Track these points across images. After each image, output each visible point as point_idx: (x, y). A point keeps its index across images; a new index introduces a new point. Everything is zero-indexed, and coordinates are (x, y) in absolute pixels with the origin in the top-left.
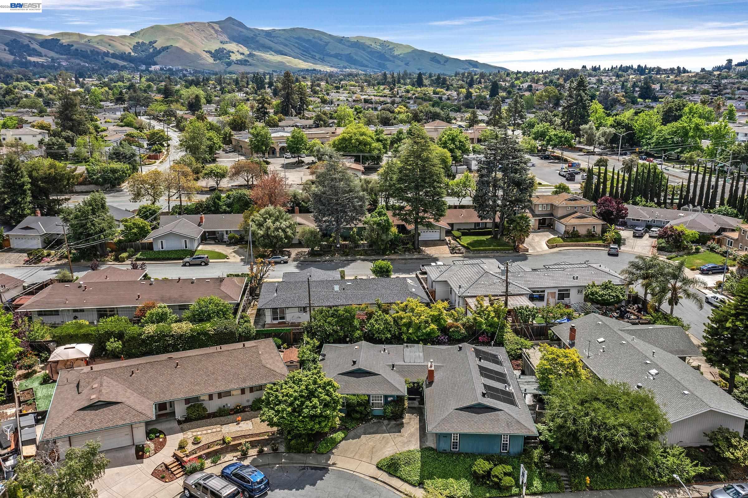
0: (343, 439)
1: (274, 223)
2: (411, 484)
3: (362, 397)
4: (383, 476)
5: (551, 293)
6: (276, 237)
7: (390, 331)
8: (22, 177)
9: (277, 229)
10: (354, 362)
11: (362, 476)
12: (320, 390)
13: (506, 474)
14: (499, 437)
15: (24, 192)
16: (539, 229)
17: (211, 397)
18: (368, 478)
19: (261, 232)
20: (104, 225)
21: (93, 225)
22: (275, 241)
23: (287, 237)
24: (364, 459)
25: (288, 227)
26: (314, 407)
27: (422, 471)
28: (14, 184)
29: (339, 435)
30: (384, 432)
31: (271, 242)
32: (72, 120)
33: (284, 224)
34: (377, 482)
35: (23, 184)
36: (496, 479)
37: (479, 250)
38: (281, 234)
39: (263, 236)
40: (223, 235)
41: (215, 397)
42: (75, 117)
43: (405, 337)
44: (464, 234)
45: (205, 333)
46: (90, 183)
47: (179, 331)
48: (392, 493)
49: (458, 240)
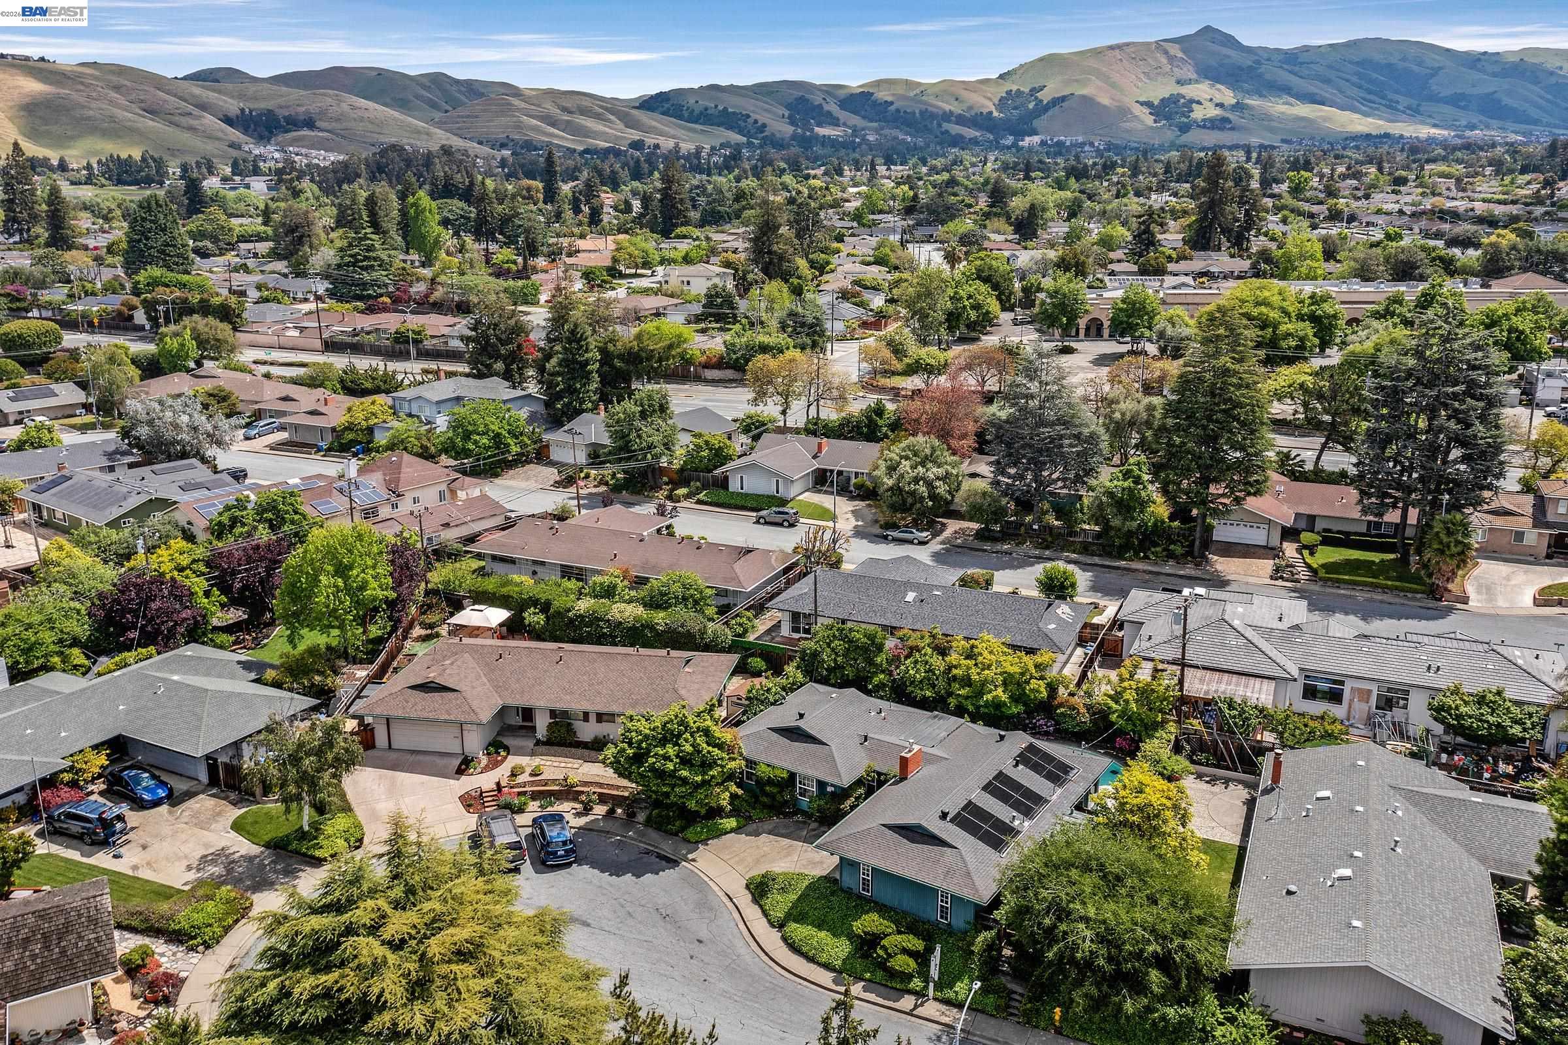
0: (732, 831)
1: (913, 467)
2: (769, 921)
3: (778, 772)
4: (744, 899)
5: (1360, 691)
6: (913, 493)
7: (934, 686)
8: (587, 351)
9: (916, 480)
10: (801, 716)
11: (716, 889)
12: (687, 735)
13: (905, 951)
14: (931, 891)
15: (587, 376)
16: (1549, 556)
17: (586, 716)
18: (721, 894)
19: (890, 482)
20: (657, 439)
21: (639, 436)
22: (910, 500)
23: (933, 497)
24: (739, 868)
25: (938, 478)
26: (667, 758)
27: (795, 905)
28: (575, 361)
29: (731, 823)
30: (798, 839)
31: (904, 501)
32: (770, 252)
33: (933, 472)
34: (729, 904)
35: (587, 362)
36: (881, 952)
37: (1338, 581)
38: (922, 489)
39: (891, 489)
40: (849, 479)
41: (592, 718)
42: (775, 248)
43: (952, 702)
44: (1328, 541)
45: (652, 628)
46: (728, 366)
47: (618, 615)
48: (732, 924)
49: (1306, 553)
